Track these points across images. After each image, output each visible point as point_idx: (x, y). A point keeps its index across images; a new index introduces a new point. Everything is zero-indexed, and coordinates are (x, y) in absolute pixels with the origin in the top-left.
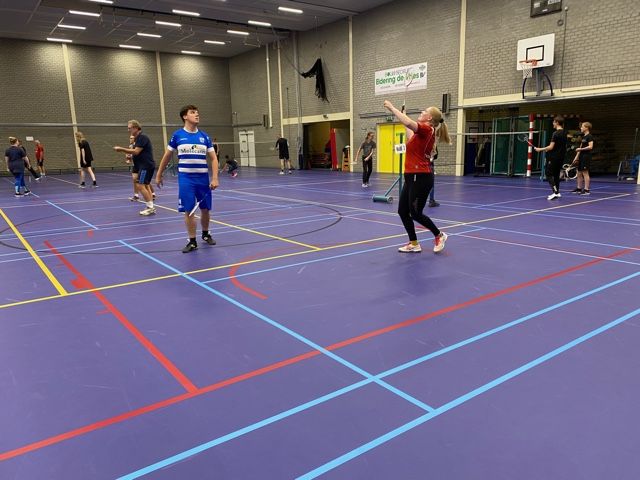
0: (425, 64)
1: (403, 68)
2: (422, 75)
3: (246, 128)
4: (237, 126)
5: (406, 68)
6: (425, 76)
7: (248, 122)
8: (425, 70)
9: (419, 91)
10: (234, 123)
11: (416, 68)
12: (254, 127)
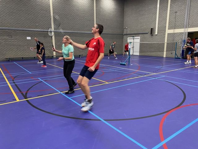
3: (134, 35)
4: (127, 35)
7: (136, 32)
10: (125, 33)
12: (140, 35)
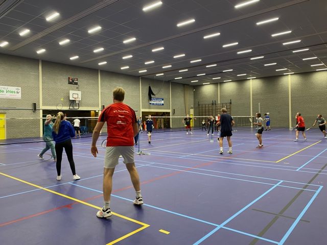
0: (20, 88)
1: (3, 87)
2: (18, 93)
5: (6, 87)
6: (20, 93)
8: (20, 91)
9: (15, 99)
11: (13, 89)
